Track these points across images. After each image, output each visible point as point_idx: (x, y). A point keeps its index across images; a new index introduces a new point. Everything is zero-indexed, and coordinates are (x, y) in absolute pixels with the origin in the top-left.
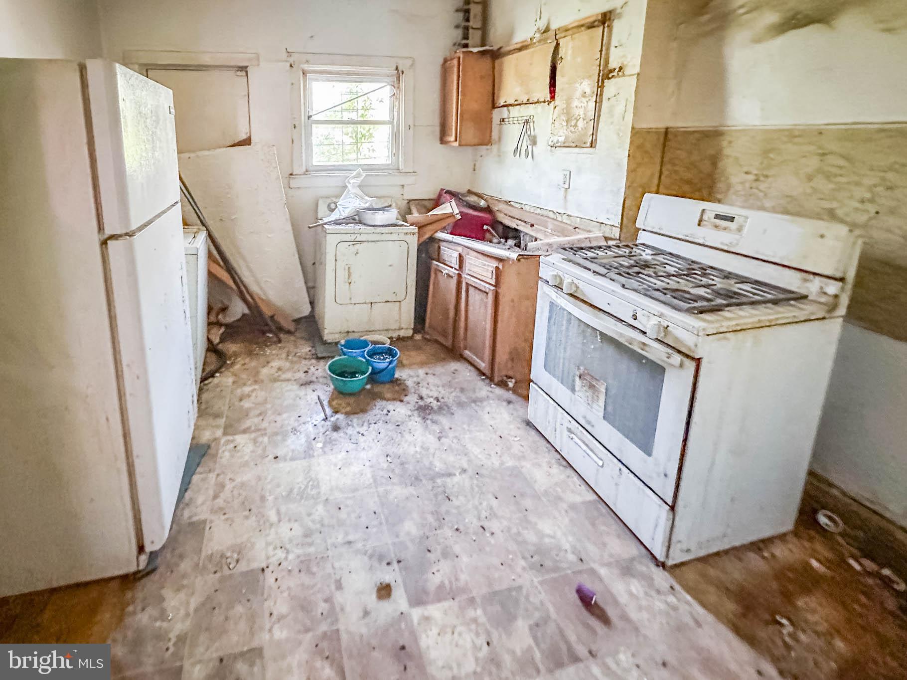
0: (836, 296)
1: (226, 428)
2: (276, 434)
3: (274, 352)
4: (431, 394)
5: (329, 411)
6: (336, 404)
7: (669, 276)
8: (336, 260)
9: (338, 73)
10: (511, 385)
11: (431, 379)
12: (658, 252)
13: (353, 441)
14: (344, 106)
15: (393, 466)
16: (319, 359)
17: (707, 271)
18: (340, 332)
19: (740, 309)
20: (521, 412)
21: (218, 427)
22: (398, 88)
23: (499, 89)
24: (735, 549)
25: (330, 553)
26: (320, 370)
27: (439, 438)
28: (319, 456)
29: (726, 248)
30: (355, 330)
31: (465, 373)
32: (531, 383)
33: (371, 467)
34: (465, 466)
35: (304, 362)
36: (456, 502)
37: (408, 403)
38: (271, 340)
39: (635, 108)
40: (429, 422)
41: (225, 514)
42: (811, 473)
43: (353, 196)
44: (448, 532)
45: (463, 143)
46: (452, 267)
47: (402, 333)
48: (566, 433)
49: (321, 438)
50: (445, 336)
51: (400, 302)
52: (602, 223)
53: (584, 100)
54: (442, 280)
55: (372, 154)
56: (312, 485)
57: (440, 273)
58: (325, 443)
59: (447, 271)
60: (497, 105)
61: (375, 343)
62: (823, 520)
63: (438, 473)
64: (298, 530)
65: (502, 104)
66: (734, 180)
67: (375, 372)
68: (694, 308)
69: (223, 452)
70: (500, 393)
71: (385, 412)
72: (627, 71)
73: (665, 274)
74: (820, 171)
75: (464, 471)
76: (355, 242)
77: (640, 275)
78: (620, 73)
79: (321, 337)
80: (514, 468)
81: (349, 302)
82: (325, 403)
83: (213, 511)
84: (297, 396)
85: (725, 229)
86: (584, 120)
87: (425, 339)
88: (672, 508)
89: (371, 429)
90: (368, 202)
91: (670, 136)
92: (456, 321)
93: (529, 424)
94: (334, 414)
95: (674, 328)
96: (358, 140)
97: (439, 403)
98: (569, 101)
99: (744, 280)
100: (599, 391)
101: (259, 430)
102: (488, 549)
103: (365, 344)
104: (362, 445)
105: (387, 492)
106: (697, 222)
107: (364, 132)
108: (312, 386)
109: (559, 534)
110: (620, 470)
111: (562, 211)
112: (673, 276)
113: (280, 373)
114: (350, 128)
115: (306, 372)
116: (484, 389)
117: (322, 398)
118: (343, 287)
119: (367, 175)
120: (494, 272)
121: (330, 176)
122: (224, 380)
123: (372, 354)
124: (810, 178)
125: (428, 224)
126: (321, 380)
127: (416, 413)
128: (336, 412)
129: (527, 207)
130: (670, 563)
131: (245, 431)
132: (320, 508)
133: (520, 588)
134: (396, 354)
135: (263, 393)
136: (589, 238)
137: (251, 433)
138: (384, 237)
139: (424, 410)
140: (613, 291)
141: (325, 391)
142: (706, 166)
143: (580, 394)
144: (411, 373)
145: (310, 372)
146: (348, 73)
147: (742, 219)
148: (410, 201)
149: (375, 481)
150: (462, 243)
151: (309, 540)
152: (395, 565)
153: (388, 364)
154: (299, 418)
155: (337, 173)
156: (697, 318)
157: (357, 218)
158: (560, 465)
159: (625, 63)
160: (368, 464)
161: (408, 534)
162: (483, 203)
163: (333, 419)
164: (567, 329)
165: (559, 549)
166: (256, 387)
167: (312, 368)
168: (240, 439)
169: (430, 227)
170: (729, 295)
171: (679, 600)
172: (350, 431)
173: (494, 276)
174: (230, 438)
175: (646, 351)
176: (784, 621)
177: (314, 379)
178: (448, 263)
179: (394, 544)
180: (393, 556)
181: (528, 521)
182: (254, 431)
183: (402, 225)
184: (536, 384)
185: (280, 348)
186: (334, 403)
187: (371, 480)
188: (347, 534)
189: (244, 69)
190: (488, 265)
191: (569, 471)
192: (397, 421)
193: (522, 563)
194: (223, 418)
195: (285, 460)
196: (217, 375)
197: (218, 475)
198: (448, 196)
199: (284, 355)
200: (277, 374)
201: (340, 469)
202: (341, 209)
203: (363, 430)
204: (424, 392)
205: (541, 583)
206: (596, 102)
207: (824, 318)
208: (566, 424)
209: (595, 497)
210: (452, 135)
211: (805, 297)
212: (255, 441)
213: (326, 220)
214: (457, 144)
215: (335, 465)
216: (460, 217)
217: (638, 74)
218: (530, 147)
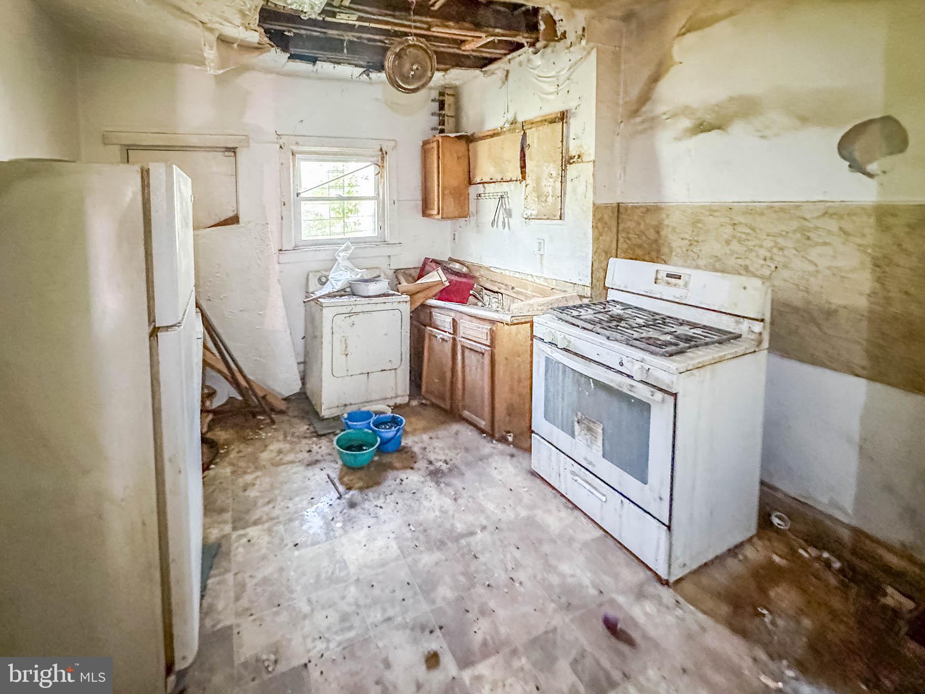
0: (760, 334)
1: (234, 522)
2: (291, 520)
3: (269, 434)
4: (439, 458)
5: (341, 489)
6: (348, 480)
7: (640, 326)
8: (333, 333)
9: (326, 154)
10: (510, 439)
11: (437, 443)
12: (626, 307)
13: (372, 515)
14: (331, 184)
15: (416, 534)
16: (319, 436)
17: (667, 321)
18: (338, 407)
19: (698, 350)
20: (525, 464)
21: (225, 522)
22: (383, 167)
23: (475, 168)
24: (717, 557)
25: (371, 633)
26: (323, 448)
27: (455, 500)
28: (340, 536)
29: (677, 300)
30: (353, 403)
31: (467, 433)
32: (533, 434)
33: (396, 538)
34: (485, 522)
35: (304, 441)
36: (482, 559)
37: (419, 469)
38: (264, 422)
39: (594, 188)
40: (442, 485)
41: (252, 615)
42: (762, 483)
43: (343, 269)
44: (480, 590)
45: (445, 216)
46: (446, 332)
47: (399, 401)
48: (570, 476)
49: (340, 518)
50: (442, 398)
51: (395, 369)
52: (575, 284)
53: (551, 180)
54: (437, 345)
55: (357, 227)
56: (339, 568)
57: (434, 338)
58: (344, 522)
59: (441, 336)
60: (474, 182)
61: (376, 413)
62: (776, 521)
63: (459, 534)
64: (334, 617)
65: (478, 181)
66: (674, 245)
67: (384, 442)
68: (666, 352)
69: (237, 548)
70: (503, 448)
71: (398, 481)
72: (585, 158)
73: (637, 325)
74: (734, 237)
75: (484, 528)
76: (351, 314)
77: (619, 327)
78: (579, 160)
79: (317, 414)
80: (528, 518)
81: (345, 373)
82: (336, 481)
83: (238, 615)
84: (305, 477)
85: (675, 285)
86: (552, 196)
87: (422, 404)
88: (669, 528)
89: (388, 501)
90: (360, 274)
91: (621, 210)
92: (453, 383)
93: (534, 474)
94: (347, 491)
95: (654, 370)
96: (344, 214)
97: (448, 466)
98: (538, 180)
99: (694, 326)
100: (596, 433)
101: (272, 519)
102: (520, 599)
103: (368, 415)
104: (383, 518)
105: (415, 561)
106: (654, 281)
107: (351, 207)
108: (319, 466)
109: (578, 572)
110: (622, 501)
111: (539, 274)
112: (644, 326)
113: (281, 456)
114: (336, 204)
115: (310, 451)
116: (487, 447)
117: (333, 476)
118: (340, 359)
119: (355, 249)
120: (489, 333)
121: (320, 250)
122: (223, 470)
123: (378, 424)
124: (728, 243)
125: (418, 292)
126: (328, 457)
127: (428, 478)
128: (349, 489)
129: (506, 271)
130: (672, 579)
131: (255, 523)
132: (353, 589)
133: (555, 630)
134: (401, 421)
135: (268, 479)
136: (565, 297)
137: (263, 523)
138: (380, 307)
139: (436, 475)
140: (601, 343)
141: (333, 469)
142: (652, 235)
143: (580, 438)
144: (416, 439)
145: (313, 450)
146: (335, 154)
147: (687, 277)
148: (396, 271)
149: (402, 552)
150: (455, 309)
151: (347, 624)
152: (438, 632)
153: (395, 432)
154: (312, 500)
155: (327, 247)
156: (670, 360)
157: (348, 290)
158: (567, 507)
159: (582, 152)
160: (392, 536)
161: (444, 598)
162: (465, 270)
163: (347, 496)
164: (564, 379)
165: (581, 586)
166: (259, 473)
167: (314, 446)
168: (253, 532)
169: (420, 295)
170: (688, 339)
171: (684, 612)
172: (367, 505)
173: (489, 338)
174: (241, 532)
175: (634, 392)
176: (765, 612)
177: (319, 457)
178: (440, 328)
179: (432, 611)
180: (434, 623)
181: (549, 566)
182: (267, 521)
183: (393, 295)
184: (537, 434)
185: (276, 430)
186: (345, 479)
187: (399, 551)
188: (384, 610)
189: (233, 150)
190: (483, 328)
191: (576, 512)
192: (413, 489)
193: (553, 605)
194: (229, 511)
195: (307, 546)
196: (212, 466)
197: (235, 574)
198: (433, 265)
199: (281, 437)
200: (278, 458)
201: (365, 546)
202: (334, 282)
203: (380, 502)
204: (432, 457)
205: (572, 620)
206: (561, 182)
207: (755, 352)
208: (569, 468)
209: (602, 533)
210: (433, 209)
211: (740, 336)
212: (269, 531)
213: (318, 294)
214: (440, 216)
215: (360, 543)
216: (448, 284)
217: (594, 162)
218: (506, 219)
